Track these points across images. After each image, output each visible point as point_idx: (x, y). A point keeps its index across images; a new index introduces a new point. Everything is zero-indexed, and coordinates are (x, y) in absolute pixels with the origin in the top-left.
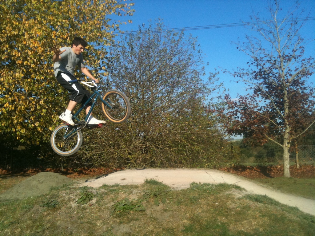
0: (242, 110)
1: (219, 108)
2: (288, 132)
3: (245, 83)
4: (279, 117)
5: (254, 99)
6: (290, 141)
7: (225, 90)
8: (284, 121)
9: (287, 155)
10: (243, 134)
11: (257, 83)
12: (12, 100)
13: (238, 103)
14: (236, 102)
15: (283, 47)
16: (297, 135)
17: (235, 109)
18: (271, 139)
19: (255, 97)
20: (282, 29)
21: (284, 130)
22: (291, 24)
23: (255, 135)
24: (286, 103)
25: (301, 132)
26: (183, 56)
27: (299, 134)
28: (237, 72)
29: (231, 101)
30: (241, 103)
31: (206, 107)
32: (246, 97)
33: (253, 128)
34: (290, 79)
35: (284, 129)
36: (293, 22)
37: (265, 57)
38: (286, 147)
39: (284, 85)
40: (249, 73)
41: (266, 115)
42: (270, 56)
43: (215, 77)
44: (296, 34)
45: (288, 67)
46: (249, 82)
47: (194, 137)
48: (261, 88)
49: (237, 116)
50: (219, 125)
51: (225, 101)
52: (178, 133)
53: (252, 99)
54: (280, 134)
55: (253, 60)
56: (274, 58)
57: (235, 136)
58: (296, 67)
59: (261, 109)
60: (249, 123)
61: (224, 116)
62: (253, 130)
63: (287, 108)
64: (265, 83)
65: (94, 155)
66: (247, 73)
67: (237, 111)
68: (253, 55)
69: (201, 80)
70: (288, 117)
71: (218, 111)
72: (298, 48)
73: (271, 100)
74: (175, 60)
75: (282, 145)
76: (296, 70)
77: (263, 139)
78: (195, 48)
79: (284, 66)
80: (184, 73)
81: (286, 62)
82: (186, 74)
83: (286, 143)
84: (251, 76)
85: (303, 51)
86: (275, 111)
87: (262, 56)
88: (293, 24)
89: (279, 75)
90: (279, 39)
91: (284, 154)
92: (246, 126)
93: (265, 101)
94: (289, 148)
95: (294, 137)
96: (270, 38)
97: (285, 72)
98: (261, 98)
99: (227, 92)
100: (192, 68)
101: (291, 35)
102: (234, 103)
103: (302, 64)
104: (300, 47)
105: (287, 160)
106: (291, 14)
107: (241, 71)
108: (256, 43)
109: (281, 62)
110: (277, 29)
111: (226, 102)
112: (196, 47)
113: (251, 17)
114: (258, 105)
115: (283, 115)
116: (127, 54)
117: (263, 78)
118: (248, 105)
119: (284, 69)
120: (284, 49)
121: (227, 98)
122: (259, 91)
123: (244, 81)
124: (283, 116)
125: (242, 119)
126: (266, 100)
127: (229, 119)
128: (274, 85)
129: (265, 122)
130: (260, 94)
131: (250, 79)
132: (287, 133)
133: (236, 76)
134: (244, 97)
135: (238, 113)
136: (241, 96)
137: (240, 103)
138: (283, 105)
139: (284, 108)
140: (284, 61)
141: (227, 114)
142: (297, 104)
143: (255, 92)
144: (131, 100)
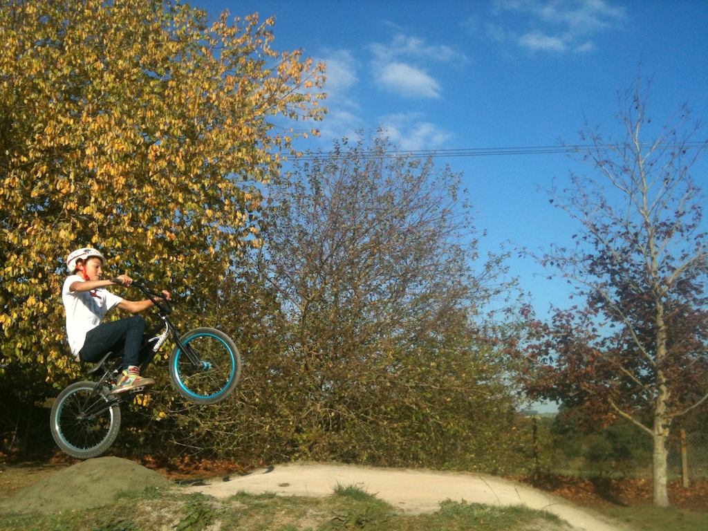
0: (561, 342)
1: (509, 334)
2: (664, 401)
3: (569, 282)
4: (645, 363)
5: (588, 319)
6: (668, 422)
7: (523, 294)
8: (656, 375)
9: (661, 454)
10: (560, 399)
11: (595, 282)
12: (44, 291)
13: (550, 325)
14: (546, 324)
15: (654, 204)
16: (685, 408)
17: (543, 340)
18: (626, 415)
19: (591, 313)
20: (652, 165)
21: (655, 396)
22: (673, 154)
23: (588, 404)
24: (661, 331)
25: (694, 402)
26: (429, 212)
27: (690, 406)
28: (550, 254)
29: (536, 321)
30: (558, 326)
31: (478, 330)
32: (570, 314)
33: (585, 386)
34: (671, 277)
35: (656, 393)
36: (677, 151)
37: (614, 223)
38: (660, 435)
39: (656, 291)
40: (577, 259)
41: (614, 358)
42: (624, 222)
43: (500, 264)
44: (684, 177)
45: (666, 251)
46: (576, 278)
47: (449, 400)
48: (604, 295)
49: (548, 357)
50: (506, 374)
51: (523, 319)
52: (411, 387)
53: (583, 320)
54: (645, 403)
55: (586, 229)
56: (634, 227)
57: (542, 402)
58: (683, 251)
59: (603, 344)
60: (576, 374)
61: (517, 355)
62: (585, 391)
63: (661, 344)
64: (614, 283)
65: (217, 428)
66: (571, 259)
67: (548, 344)
68: (586, 219)
69: (468, 269)
70: (665, 365)
71: (504, 341)
72: (688, 208)
73: (626, 323)
74: (412, 219)
75: (649, 431)
76: (683, 258)
77: (606, 414)
78: (458, 197)
79: (657, 246)
80: (431, 250)
81: (661, 238)
82: (435, 253)
83: (658, 425)
84: (580, 265)
85: (699, 215)
86: (635, 349)
87: (607, 221)
88: (676, 155)
89: (646, 268)
90: (645, 185)
91: (655, 451)
92: (568, 382)
93: (612, 326)
94: (665, 437)
95: (678, 413)
96: (624, 184)
97: (659, 259)
98: (604, 317)
99: (526, 300)
100: (449, 240)
101: (673, 179)
102: (543, 325)
103: (698, 244)
104: (694, 208)
105: (661, 465)
106: (672, 133)
107: (559, 253)
108: (593, 193)
109: (650, 237)
110: (641, 163)
111: (524, 322)
112: (460, 193)
113: (581, 133)
114: (596, 333)
115: (654, 360)
116: (306, 200)
117: (608, 271)
118: (574, 332)
119: (656, 253)
120: (655, 208)
121: (525, 312)
122: (598, 302)
123: (566, 275)
124: (654, 363)
125: (560, 365)
126: (615, 323)
127: (530, 361)
128: (633, 289)
129: (611, 375)
130: (602, 308)
131: (580, 272)
132: (663, 403)
133: (548, 264)
134: (564, 313)
135: (550, 349)
136: (558, 309)
137: (555, 326)
138: (654, 338)
139: (656, 343)
140: (658, 235)
141: (526, 350)
142: (685, 335)
143: (591, 304)
144: (308, 304)
